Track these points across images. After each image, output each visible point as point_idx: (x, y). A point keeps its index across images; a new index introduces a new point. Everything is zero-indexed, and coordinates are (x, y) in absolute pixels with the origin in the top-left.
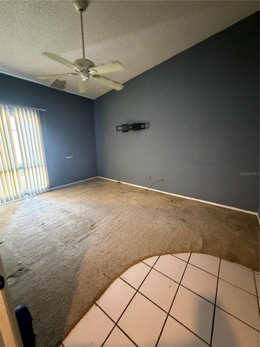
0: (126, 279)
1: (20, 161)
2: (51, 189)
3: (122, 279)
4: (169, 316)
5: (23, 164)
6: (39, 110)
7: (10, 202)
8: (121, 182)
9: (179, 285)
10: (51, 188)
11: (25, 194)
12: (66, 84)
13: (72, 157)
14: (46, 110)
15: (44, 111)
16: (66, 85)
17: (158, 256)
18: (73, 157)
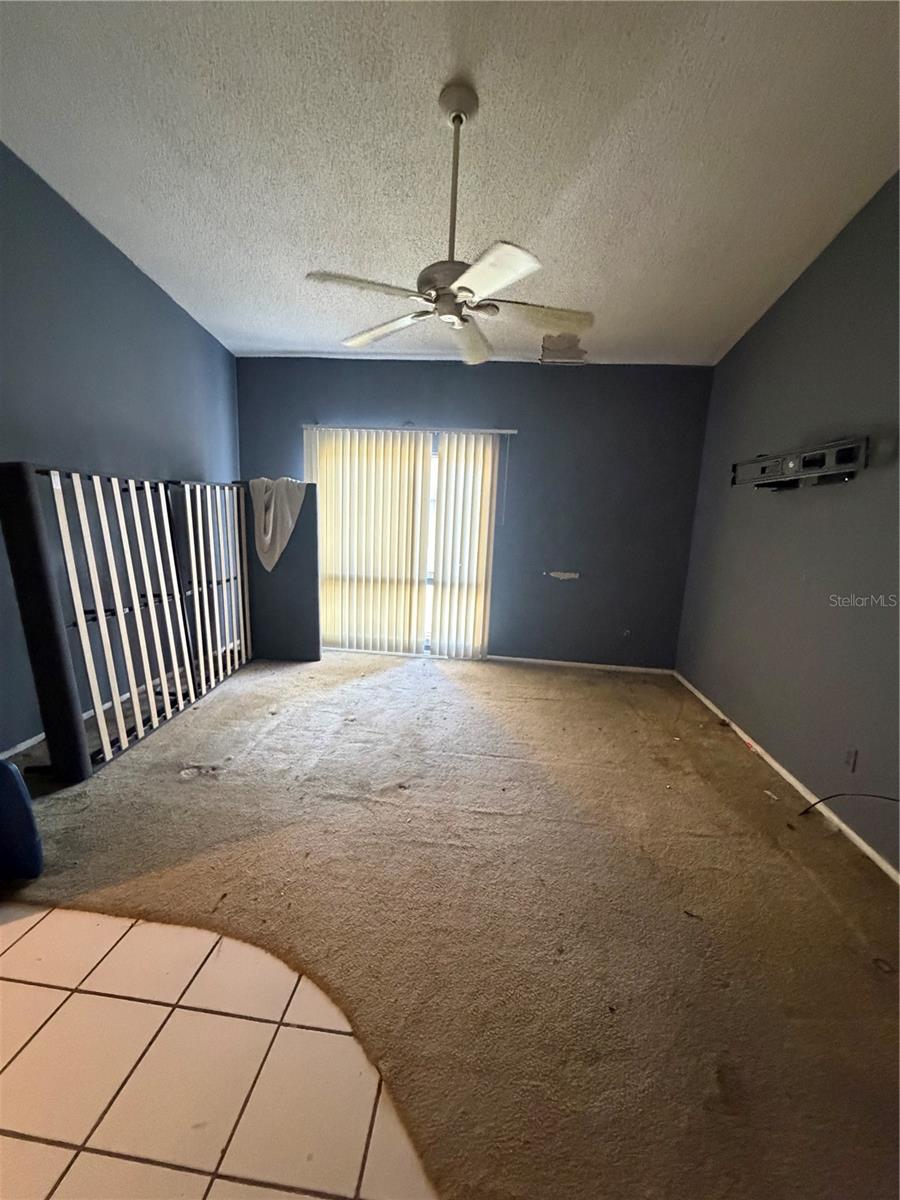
0: (218, 956)
1: (430, 567)
2: (489, 657)
3: (214, 947)
4: (75, 1152)
5: (436, 573)
6: (500, 434)
7: (394, 653)
8: (734, 727)
9: (208, 1174)
10: (489, 654)
11: (427, 648)
12: (579, 341)
13: (577, 576)
14: (515, 432)
15: (512, 435)
16: (581, 342)
17: (349, 1029)
18: (580, 576)
